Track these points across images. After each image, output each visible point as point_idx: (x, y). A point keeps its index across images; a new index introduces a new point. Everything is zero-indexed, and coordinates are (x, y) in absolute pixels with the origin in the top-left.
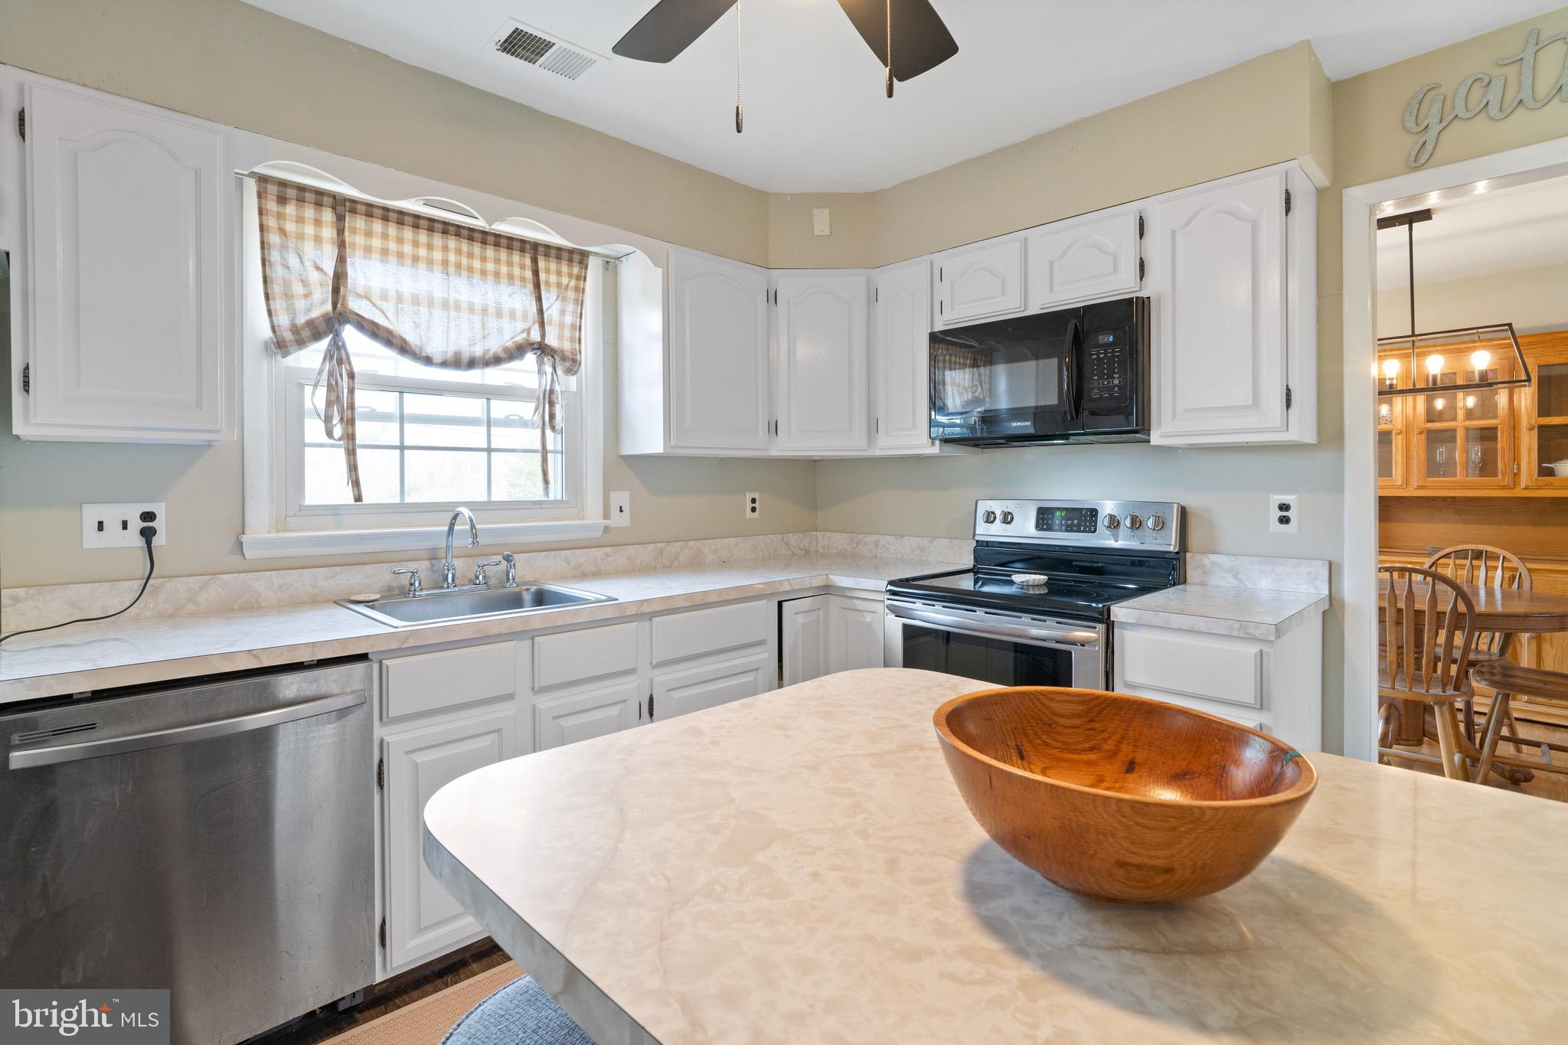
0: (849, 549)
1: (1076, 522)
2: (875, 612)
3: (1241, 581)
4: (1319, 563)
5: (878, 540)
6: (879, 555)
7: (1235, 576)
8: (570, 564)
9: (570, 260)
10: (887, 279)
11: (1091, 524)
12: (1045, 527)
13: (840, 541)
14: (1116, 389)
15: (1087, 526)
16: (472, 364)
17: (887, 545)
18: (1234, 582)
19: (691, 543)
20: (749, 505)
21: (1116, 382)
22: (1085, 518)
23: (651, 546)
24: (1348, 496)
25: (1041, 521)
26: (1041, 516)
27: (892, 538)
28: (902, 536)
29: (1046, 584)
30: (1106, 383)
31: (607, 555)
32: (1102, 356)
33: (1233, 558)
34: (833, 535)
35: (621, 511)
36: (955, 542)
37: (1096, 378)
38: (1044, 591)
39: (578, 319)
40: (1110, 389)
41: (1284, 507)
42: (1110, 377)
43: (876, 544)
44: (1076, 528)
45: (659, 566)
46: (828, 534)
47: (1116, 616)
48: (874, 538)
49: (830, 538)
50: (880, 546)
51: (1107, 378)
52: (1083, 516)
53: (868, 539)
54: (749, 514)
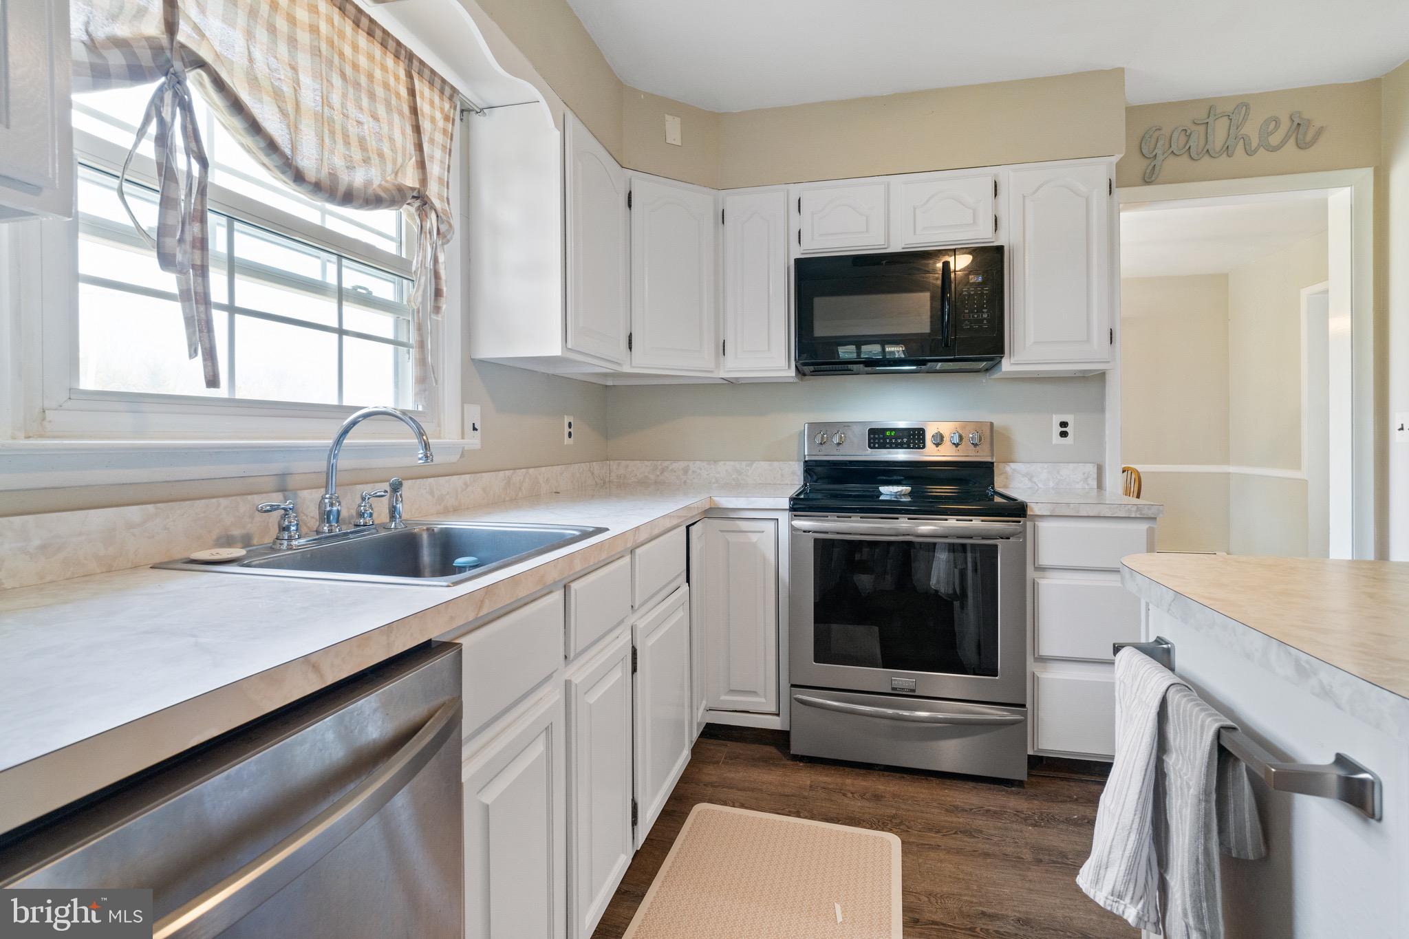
0: (652, 477)
1: (905, 440)
2: (763, 532)
3: (1035, 483)
4: (1091, 466)
5: (688, 466)
6: (688, 481)
7: (1030, 480)
8: (433, 496)
9: (442, 92)
10: (736, 202)
11: (919, 441)
12: (877, 446)
13: (641, 469)
14: (985, 322)
15: (916, 444)
16: (348, 198)
17: (699, 471)
18: (1030, 484)
19: (531, 471)
20: (567, 430)
21: (985, 316)
22: (915, 437)
23: (502, 473)
24: (1108, 415)
25: (872, 441)
26: (872, 436)
27: (705, 464)
28: (716, 461)
29: (910, 494)
30: (976, 316)
31: (466, 485)
32: (972, 293)
33: (1028, 465)
34: (631, 463)
35: (475, 429)
36: (776, 464)
37: (967, 311)
38: (908, 499)
39: (446, 173)
40: (982, 321)
41: (1064, 424)
42: (980, 311)
43: (686, 471)
44: (906, 446)
45: (507, 499)
46: (624, 463)
47: (1032, 510)
48: (682, 464)
49: (627, 466)
50: (690, 472)
51: (976, 313)
52: (912, 435)
53: (675, 465)
54: (567, 441)
